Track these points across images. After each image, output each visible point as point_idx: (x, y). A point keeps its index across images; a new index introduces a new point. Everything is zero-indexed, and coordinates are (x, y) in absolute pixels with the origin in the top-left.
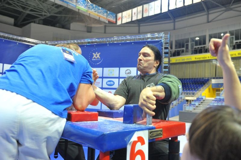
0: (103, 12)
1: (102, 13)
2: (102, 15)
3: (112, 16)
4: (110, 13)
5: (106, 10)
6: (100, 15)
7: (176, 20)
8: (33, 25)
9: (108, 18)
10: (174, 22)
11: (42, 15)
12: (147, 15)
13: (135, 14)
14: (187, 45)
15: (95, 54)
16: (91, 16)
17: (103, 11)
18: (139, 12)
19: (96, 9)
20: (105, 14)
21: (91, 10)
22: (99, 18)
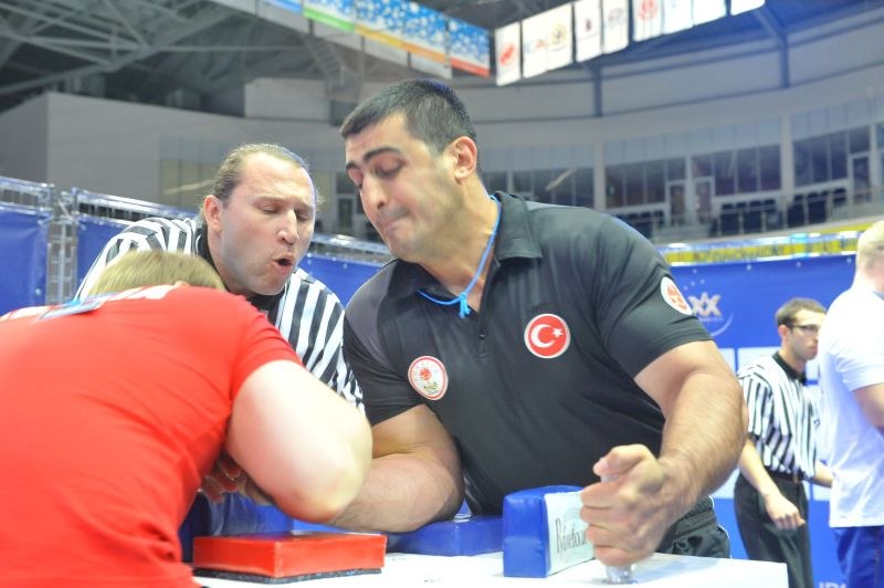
0: (426, 28)
1: (423, 33)
2: (424, 44)
3: (472, 42)
4: (460, 31)
5: (442, 17)
6: (415, 41)
7: (793, 38)
8: (54, 100)
9: (454, 55)
10: (784, 48)
11: (106, 53)
12: (656, 32)
13: (589, 26)
14: (862, 164)
15: (699, 297)
16: (370, 50)
17: (429, 22)
18: (611, 19)
19: (395, 15)
20: (439, 36)
21: (374, 19)
22: (409, 55)
